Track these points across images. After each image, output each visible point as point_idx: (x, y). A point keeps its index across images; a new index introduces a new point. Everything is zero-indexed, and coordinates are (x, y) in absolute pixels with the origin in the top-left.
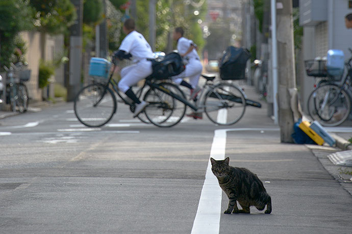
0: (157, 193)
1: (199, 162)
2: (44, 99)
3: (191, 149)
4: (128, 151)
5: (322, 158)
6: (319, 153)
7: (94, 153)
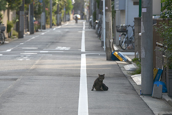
0: (65, 83)
1: (77, 69)
2: (9, 37)
3: (73, 64)
4: (50, 64)
5: (121, 67)
6: (121, 65)
7: (38, 65)
